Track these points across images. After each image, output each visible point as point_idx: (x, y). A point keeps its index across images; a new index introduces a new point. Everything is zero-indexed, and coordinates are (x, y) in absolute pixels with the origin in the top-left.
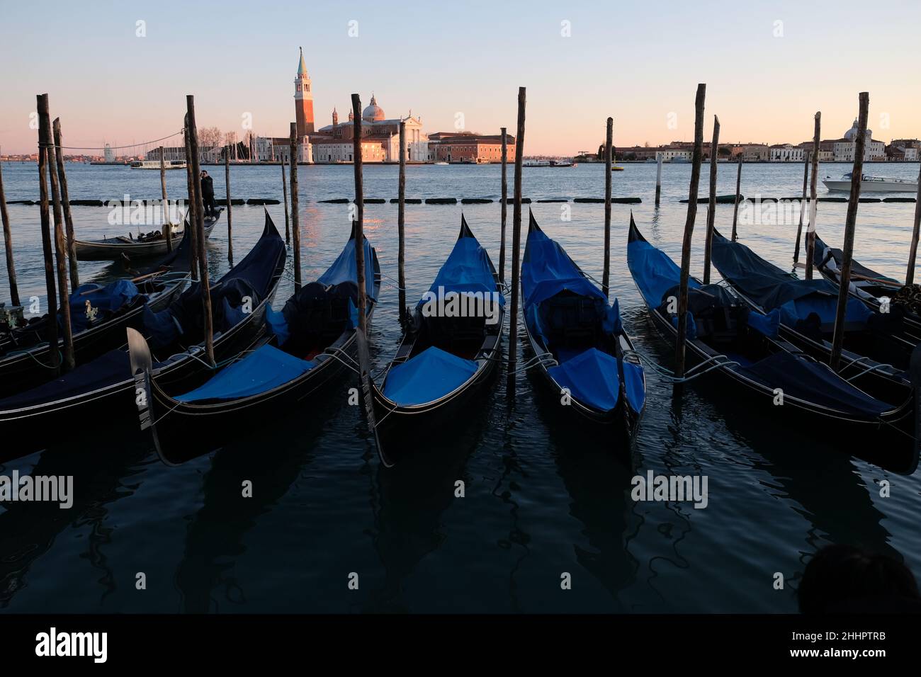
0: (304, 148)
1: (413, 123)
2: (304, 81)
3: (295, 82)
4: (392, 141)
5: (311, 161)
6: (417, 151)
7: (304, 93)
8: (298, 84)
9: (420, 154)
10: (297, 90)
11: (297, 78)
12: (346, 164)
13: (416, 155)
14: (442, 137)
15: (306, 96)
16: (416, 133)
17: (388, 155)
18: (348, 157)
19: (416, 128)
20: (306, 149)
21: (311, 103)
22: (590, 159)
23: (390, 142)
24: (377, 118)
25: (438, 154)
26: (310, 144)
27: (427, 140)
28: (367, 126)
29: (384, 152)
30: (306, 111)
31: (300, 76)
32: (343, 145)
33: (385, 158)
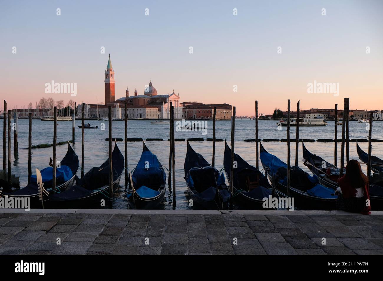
0: (117, 110)
1: (175, 97)
2: (111, 73)
3: (105, 73)
4: (164, 107)
5: (120, 118)
6: (176, 112)
7: (111, 79)
8: (107, 75)
9: (178, 114)
10: (106, 78)
11: (106, 71)
12: (139, 120)
13: (176, 115)
14: (186, 105)
15: (111, 81)
16: (177, 102)
17: (162, 114)
18: (139, 116)
19: (176, 100)
20: (118, 111)
21: (114, 85)
22: (270, 118)
23: (163, 108)
24: (153, 94)
25: (188, 114)
26: (120, 108)
27: (181, 107)
28: (148, 98)
29: (159, 113)
30: (111, 89)
31: (109, 69)
32: (136, 109)
33: (160, 116)
